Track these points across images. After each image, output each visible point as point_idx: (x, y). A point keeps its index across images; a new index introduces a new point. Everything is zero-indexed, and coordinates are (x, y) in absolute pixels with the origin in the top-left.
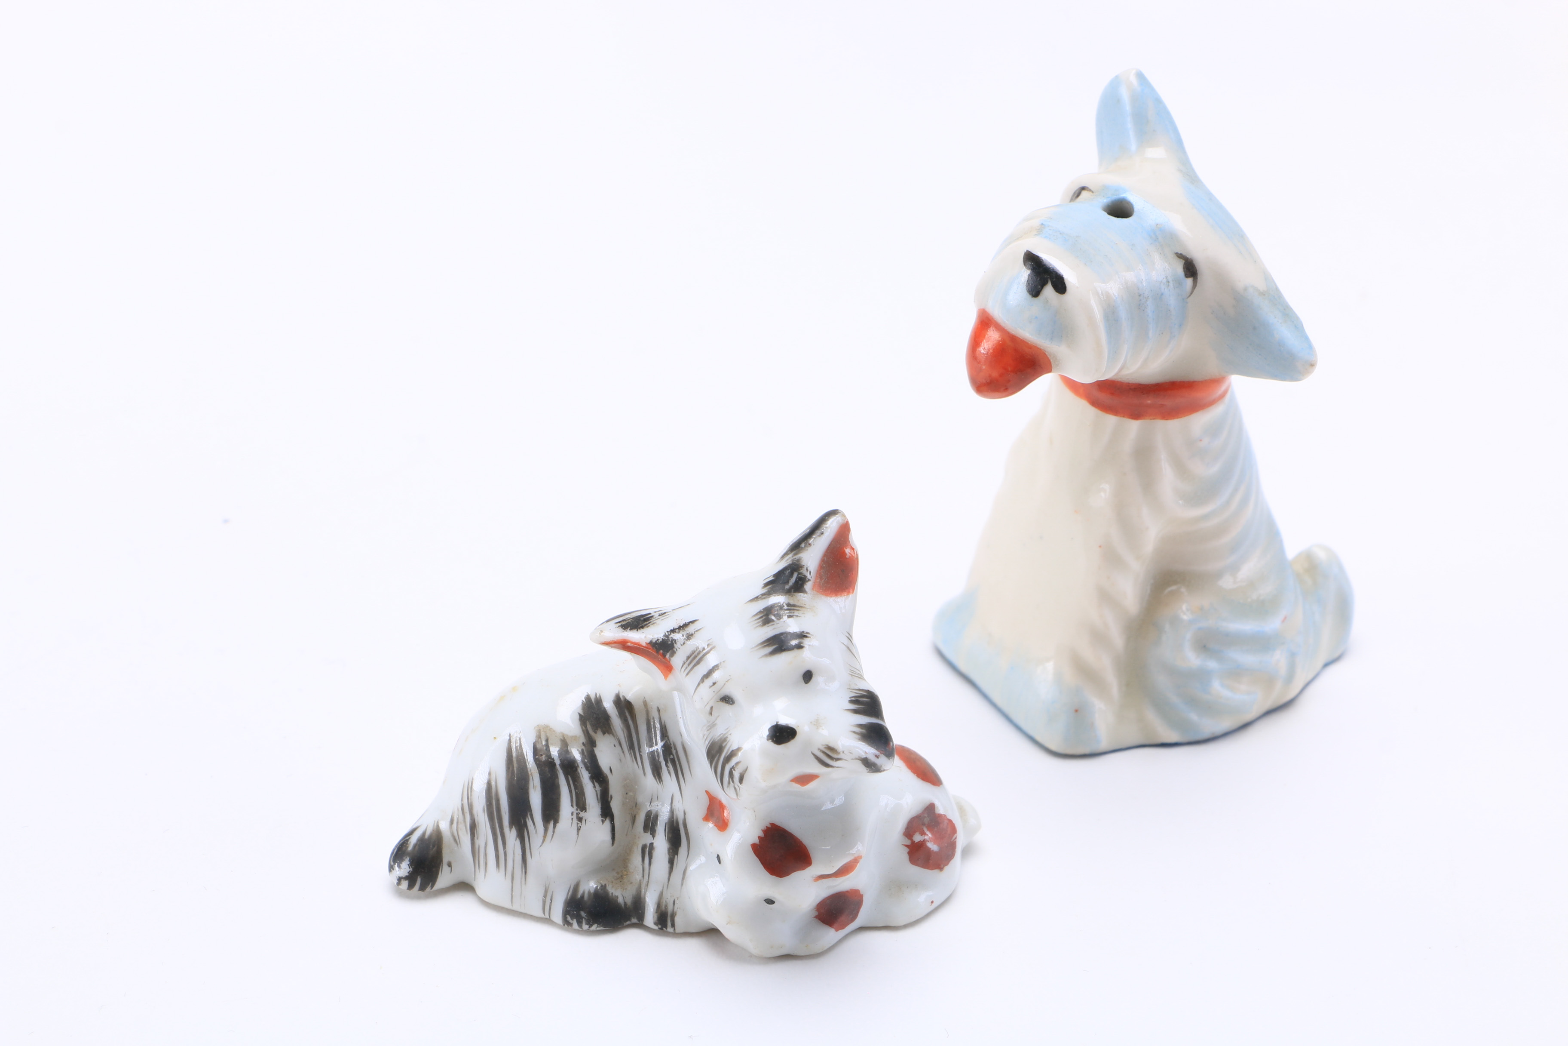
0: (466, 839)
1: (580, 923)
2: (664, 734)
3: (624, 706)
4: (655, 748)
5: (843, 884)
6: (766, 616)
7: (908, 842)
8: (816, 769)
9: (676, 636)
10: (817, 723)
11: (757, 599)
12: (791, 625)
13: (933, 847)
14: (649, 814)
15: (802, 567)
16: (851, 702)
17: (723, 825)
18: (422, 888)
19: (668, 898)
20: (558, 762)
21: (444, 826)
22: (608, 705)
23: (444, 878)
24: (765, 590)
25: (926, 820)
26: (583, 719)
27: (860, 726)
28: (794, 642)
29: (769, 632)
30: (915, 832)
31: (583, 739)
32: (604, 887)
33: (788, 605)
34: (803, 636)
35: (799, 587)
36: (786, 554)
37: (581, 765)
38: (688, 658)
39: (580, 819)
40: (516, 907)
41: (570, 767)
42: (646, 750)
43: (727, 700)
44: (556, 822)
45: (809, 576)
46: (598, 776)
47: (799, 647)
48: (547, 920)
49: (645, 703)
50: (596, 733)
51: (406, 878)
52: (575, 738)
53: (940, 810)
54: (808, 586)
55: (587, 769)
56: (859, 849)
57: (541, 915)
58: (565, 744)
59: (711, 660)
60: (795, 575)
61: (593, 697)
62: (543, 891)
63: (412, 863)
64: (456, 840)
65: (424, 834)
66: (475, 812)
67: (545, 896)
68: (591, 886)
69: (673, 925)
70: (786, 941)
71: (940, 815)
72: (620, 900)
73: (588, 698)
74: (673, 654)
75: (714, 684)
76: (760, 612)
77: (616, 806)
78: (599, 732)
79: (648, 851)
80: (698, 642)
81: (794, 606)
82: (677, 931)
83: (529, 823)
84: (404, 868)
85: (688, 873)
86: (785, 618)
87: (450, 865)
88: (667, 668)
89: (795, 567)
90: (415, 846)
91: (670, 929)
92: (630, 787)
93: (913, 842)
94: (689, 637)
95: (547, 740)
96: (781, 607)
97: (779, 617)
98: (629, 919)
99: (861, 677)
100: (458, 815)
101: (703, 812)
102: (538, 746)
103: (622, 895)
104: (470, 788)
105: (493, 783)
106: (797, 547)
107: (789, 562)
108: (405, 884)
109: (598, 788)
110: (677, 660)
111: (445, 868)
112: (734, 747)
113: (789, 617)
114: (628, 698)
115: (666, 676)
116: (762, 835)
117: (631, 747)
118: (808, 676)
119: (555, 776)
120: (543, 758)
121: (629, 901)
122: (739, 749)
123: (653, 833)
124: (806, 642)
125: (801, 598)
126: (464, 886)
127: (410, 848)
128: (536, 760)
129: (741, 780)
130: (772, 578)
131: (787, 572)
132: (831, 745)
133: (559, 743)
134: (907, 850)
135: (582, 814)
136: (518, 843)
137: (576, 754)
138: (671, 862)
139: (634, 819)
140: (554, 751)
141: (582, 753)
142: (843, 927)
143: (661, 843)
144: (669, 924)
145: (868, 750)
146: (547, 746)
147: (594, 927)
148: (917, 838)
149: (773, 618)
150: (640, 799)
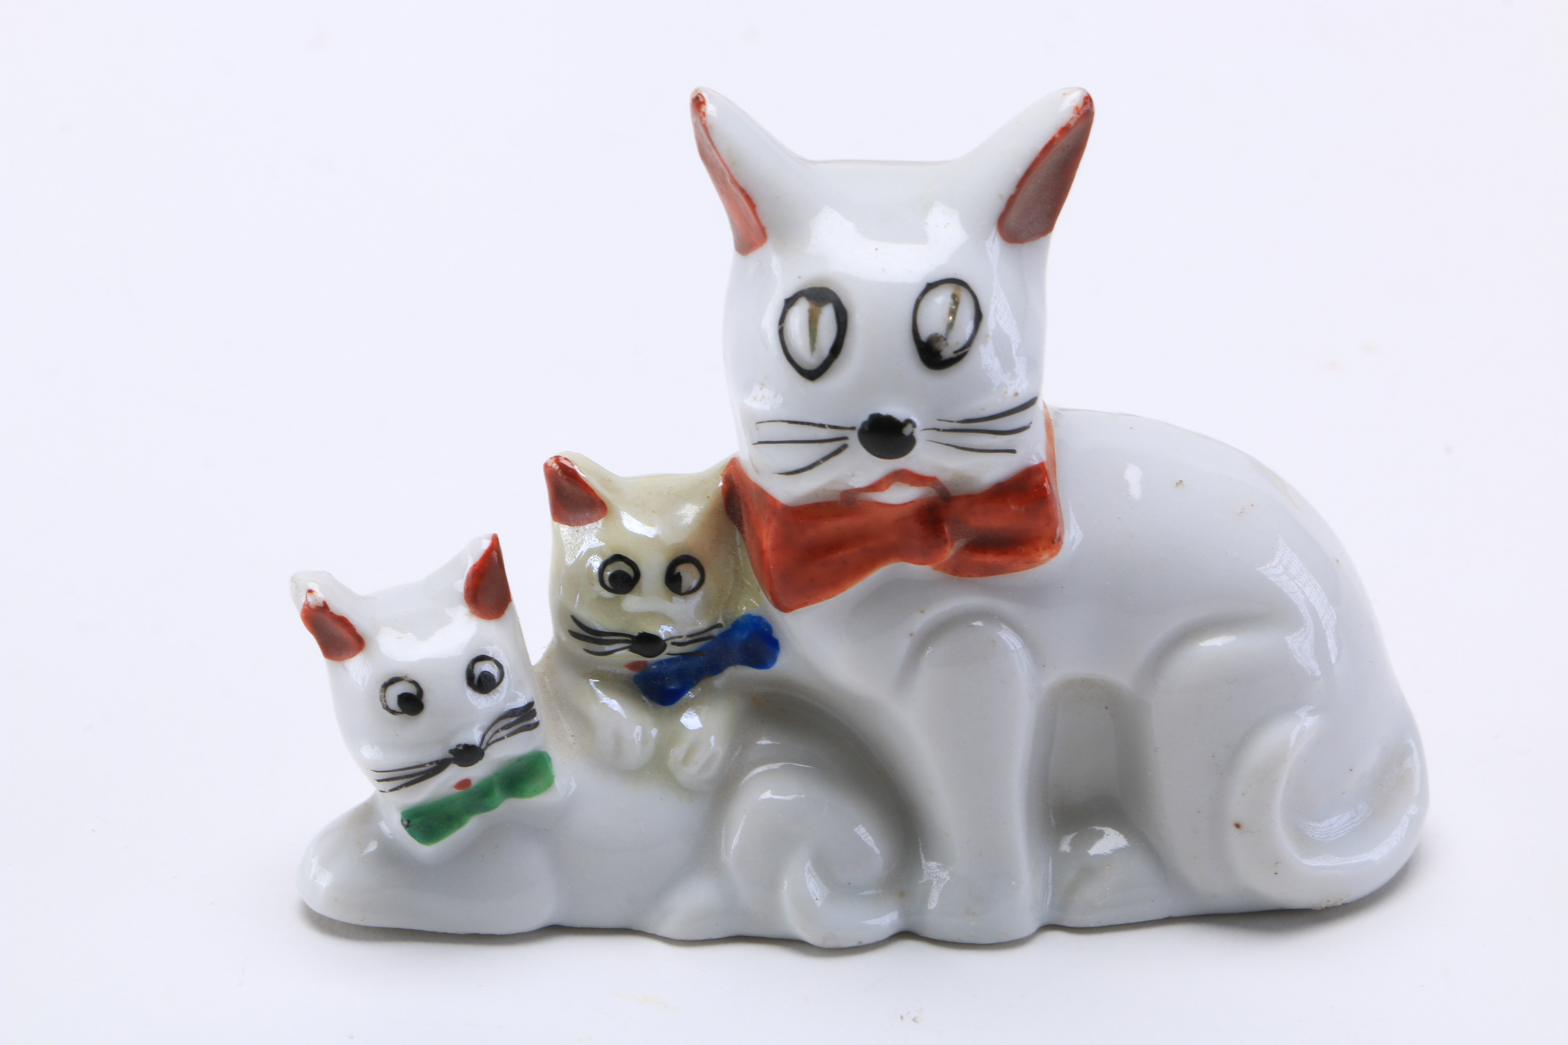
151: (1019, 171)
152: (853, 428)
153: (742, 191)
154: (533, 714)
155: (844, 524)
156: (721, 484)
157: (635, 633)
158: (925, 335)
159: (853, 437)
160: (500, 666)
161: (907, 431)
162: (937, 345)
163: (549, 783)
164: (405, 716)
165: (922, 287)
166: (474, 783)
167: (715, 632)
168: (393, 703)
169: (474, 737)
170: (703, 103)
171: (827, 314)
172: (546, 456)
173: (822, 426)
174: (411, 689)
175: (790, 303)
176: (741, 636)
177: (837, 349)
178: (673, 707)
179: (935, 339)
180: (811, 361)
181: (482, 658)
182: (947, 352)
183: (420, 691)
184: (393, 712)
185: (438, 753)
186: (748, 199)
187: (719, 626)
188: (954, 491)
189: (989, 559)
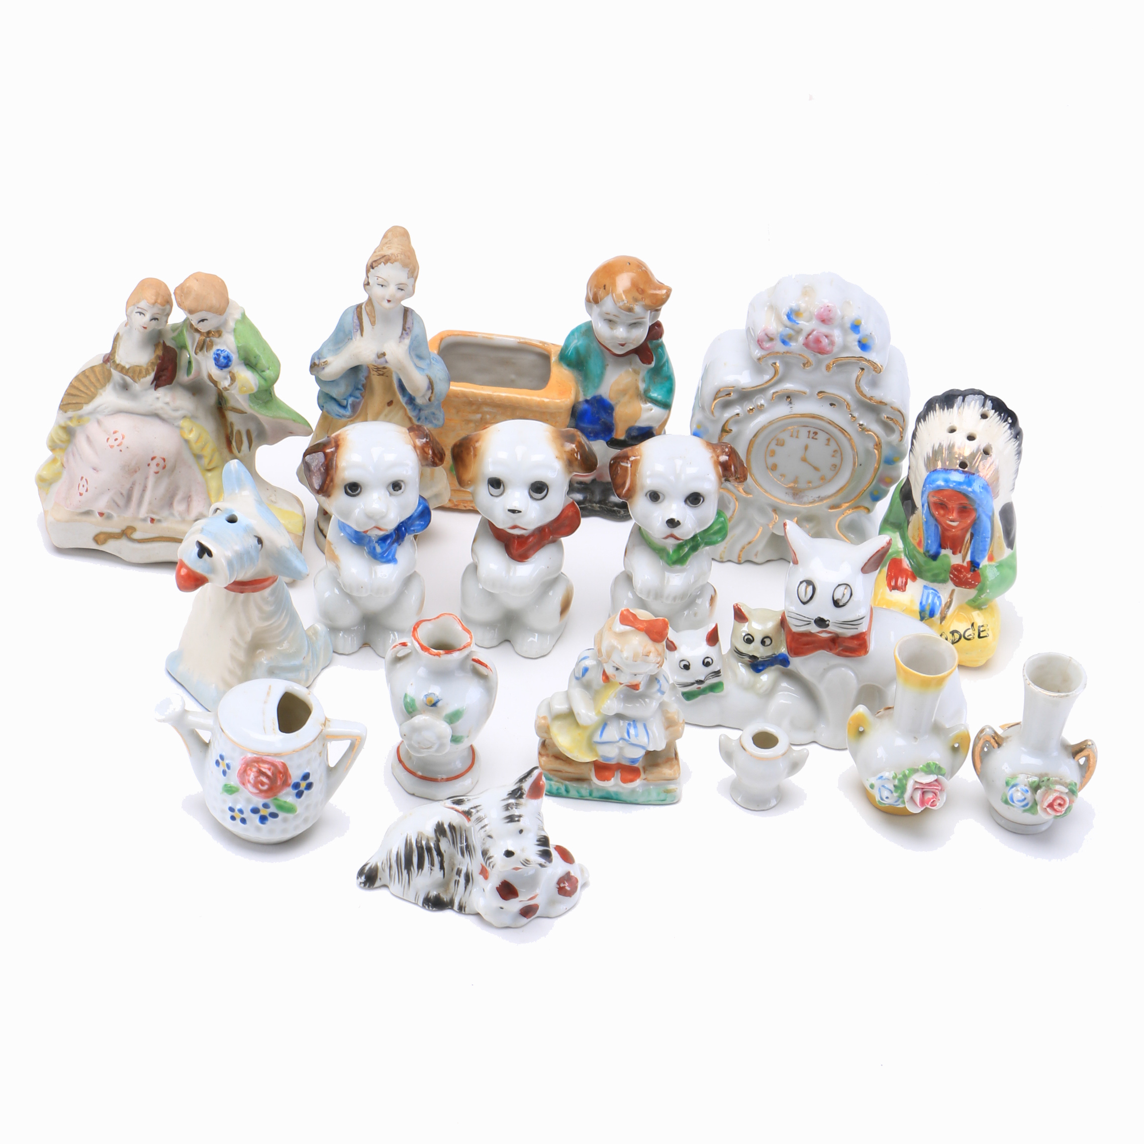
0: (387, 870)
1: (428, 907)
2: (466, 841)
3: (452, 827)
4: (462, 845)
5: (532, 903)
6: (507, 807)
7: (558, 887)
8: (522, 866)
9: (472, 810)
10: (523, 850)
11: (504, 800)
12: (516, 812)
13: (568, 888)
14: (458, 869)
15: (522, 789)
16: (537, 841)
17: (486, 878)
18: (369, 887)
19: (464, 900)
20: (425, 847)
21: (379, 865)
22: (446, 826)
23: (378, 883)
24: (507, 797)
25: (566, 878)
26: (436, 831)
27: (540, 851)
28: (516, 819)
29: (508, 814)
30: (561, 883)
31: (435, 839)
32: (439, 894)
33: (516, 803)
34: (520, 816)
35: (521, 796)
36: (517, 783)
37: (433, 849)
38: (477, 819)
39: (431, 870)
40: (404, 898)
41: (429, 850)
42: (459, 845)
43: (490, 836)
44: (422, 869)
45: (525, 793)
46: (440, 854)
47: (518, 821)
48: (416, 904)
49: (460, 827)
50: (440, 836)
51: (363, 883)
52: (432, 838)
53: (572, 874)
54: (524, 796)
55: (436, 851)
56: (538, 891)
57: (414, 902)
58: (428, 840)
59: (485, 822)
60: (520, 792)
61: (440, 822)
62: (415, 894)
63: (365, 878)
64: (383, 870)
65: (371, 867)
66: (392, 861)
67: (416, 895)
68: (434, 893)
69: (465, 911)
70: (508, 922)
71: (572, 876)
72: (445, 900)
73: (438, 823)
74: (471, 816)
75: (485, 831)
76: (505, 805)
77: (445, 865)
78: (442, 836)
79: (457, 882)
80: (481, 814)
81: (518, 804)
82: (466, 913)
83: (412, 869)
84: (363, 879)
85: (472, 892)
86: (514, 809)
87: (380, 879)
88: (469, 820)
89: (520, 789)
90: (368, 871)
91: (463, 912)
92: (452, 858)
93: (560, 886)
94: (478, 811)
95: (421, 838)
96: (513, 804)
97: (512, 808)
98: (448, 906)
99: (543, 830)
100: (385, 862)
101: (479, 871)
102: (418, 840)
103: (446, 898)
104: (391, 852)
105: (399, 852)
106: (522, 780)
107: (518, 787)
108: (362, 885)
109: (439, 858)
110: (473, 818)
111: (378, 879)
112: (491, 855)
113: (516, 808)
114: (454, 825)
115: (468, 822)
116: (500, 884)
117: (453, 843)
118: (521, 831)
119: (423, 853)
120: (419, 845)
121: (448, 900)
122: (493, 857)
123: (459, 876)
124: (521, 819)
125: (522, 801)
126: (385, 886)
127: (365, 871)
128: (416, 845)
129: (493, 867)
130: (511, 792)
131: (517, 791)
132: (527, 859)
133: (426, 840)
134: (557, 889)
135: (432, 868)
136: (407, 875)
137: (432, 845)
138: (466, 888)
139: (452, 870)
140: (424, 843)
141: (434, 845)
142: (530, 917)
143: (462, 880)
144: (463, 910)
145: (542, 861)
146: (421, 840)
147: (434, 909)
148: (562, 885)
149: (510, 808)
150: (456, 862)
151: (869, 557)
152: (813, 619)
153: (793, 550)
154: (720, 672)
155: (809, 639)
156: (780, 618)
157: (751, 655)
158: (835, 599)
159: (813, 621)
160: (712, 660)
161: (827, 623)
162: (839, 602)
163: (722, 690)
164: (685, 670)
165: (837, 585)
166: (702, 688)
167: (773, 656)
168: (682, 666)
169: (702, 678)
170: (786, 525)
171: (810, 588)
172: (734, 603)
173: (805, 617)
174: (688, 664)
175: (801, 583)
176: (781, 658)
177: (811, 598)
178: (759, 674)
179: (839, 599)
180: (805, 600)
181: (708, 658)
182: (841, 604)
183: (689, 665)
184: (682, 669)
185: (692, 681)
186: (794, 553)
187: (775, 654)
188: (840, 636)
189: (847, 654)
